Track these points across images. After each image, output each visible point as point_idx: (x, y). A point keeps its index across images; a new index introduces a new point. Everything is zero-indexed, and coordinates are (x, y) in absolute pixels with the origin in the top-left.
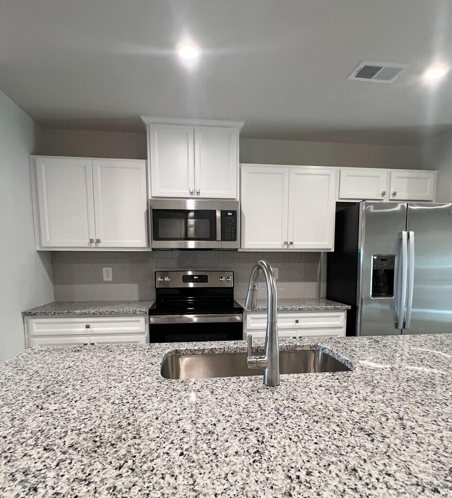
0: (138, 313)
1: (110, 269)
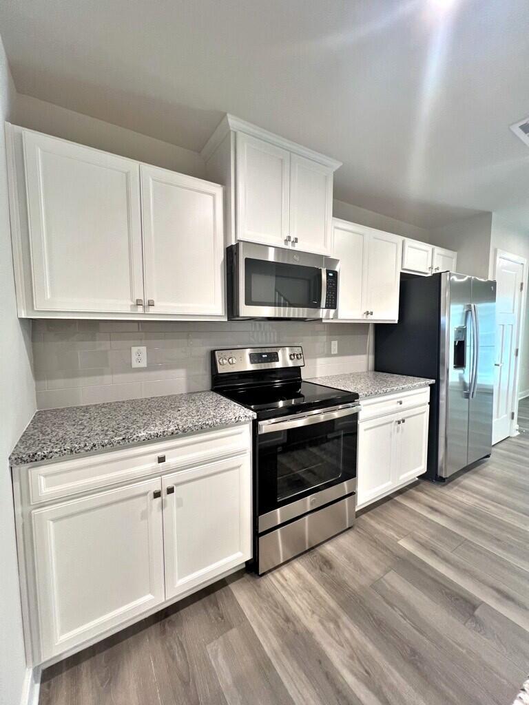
0: (243, 420)
1: (143, 349)
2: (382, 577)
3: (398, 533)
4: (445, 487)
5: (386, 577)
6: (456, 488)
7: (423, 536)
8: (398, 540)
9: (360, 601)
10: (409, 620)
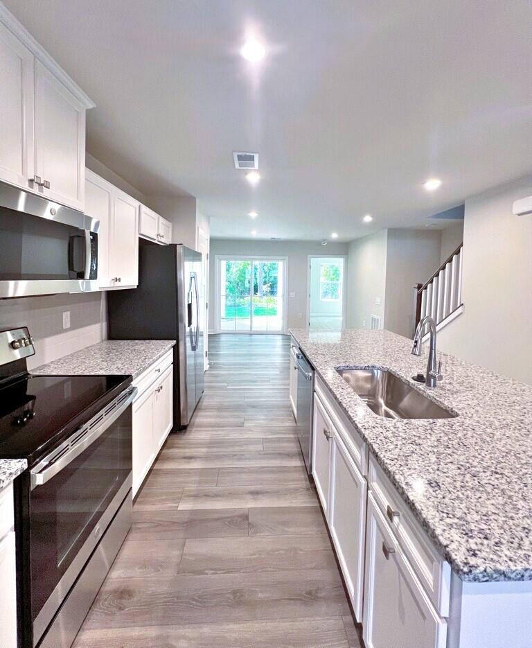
2: (182, 555)
3: (173, 500)
4: (187, 433)
5: (186, 550)
6: (194, 429)
7: (192, 487)
8: (177, 507)
9: (177, 598)
10: (220, 570)
